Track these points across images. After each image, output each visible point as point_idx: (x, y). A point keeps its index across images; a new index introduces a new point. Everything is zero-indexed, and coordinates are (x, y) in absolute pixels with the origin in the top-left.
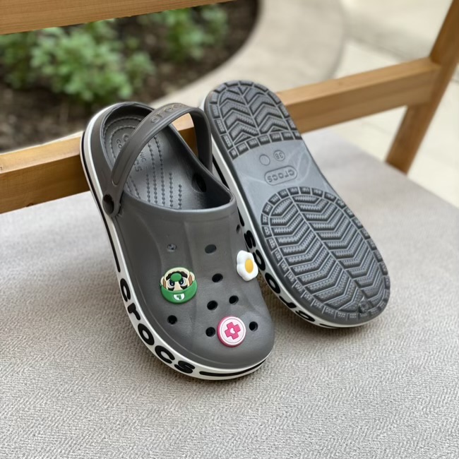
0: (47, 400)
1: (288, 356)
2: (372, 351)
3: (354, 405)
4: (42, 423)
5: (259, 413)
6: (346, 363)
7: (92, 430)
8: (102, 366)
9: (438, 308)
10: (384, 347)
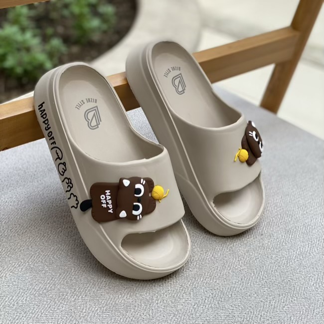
0: (27, 297)
1: (207, 251)
2: (269, 244)
3: (262, 285)
4: (24, 315)
5: (192, 296)
6: (251, 253)
7: (65, 318)
8: (66, 268)
9: (313, 209)
10: (277, 240)
